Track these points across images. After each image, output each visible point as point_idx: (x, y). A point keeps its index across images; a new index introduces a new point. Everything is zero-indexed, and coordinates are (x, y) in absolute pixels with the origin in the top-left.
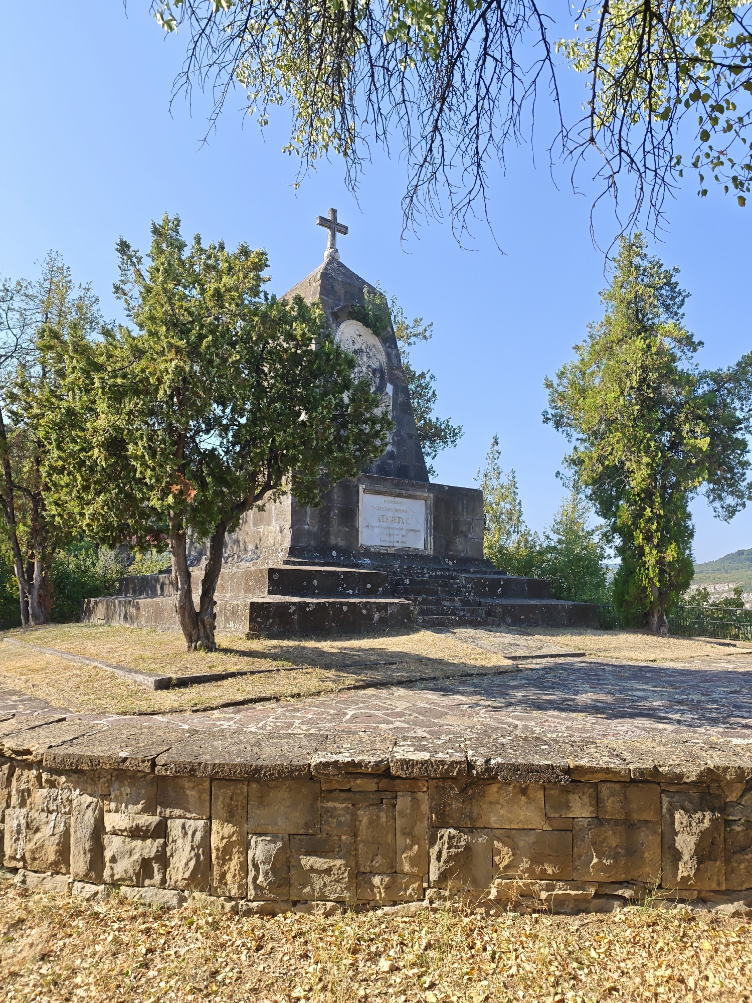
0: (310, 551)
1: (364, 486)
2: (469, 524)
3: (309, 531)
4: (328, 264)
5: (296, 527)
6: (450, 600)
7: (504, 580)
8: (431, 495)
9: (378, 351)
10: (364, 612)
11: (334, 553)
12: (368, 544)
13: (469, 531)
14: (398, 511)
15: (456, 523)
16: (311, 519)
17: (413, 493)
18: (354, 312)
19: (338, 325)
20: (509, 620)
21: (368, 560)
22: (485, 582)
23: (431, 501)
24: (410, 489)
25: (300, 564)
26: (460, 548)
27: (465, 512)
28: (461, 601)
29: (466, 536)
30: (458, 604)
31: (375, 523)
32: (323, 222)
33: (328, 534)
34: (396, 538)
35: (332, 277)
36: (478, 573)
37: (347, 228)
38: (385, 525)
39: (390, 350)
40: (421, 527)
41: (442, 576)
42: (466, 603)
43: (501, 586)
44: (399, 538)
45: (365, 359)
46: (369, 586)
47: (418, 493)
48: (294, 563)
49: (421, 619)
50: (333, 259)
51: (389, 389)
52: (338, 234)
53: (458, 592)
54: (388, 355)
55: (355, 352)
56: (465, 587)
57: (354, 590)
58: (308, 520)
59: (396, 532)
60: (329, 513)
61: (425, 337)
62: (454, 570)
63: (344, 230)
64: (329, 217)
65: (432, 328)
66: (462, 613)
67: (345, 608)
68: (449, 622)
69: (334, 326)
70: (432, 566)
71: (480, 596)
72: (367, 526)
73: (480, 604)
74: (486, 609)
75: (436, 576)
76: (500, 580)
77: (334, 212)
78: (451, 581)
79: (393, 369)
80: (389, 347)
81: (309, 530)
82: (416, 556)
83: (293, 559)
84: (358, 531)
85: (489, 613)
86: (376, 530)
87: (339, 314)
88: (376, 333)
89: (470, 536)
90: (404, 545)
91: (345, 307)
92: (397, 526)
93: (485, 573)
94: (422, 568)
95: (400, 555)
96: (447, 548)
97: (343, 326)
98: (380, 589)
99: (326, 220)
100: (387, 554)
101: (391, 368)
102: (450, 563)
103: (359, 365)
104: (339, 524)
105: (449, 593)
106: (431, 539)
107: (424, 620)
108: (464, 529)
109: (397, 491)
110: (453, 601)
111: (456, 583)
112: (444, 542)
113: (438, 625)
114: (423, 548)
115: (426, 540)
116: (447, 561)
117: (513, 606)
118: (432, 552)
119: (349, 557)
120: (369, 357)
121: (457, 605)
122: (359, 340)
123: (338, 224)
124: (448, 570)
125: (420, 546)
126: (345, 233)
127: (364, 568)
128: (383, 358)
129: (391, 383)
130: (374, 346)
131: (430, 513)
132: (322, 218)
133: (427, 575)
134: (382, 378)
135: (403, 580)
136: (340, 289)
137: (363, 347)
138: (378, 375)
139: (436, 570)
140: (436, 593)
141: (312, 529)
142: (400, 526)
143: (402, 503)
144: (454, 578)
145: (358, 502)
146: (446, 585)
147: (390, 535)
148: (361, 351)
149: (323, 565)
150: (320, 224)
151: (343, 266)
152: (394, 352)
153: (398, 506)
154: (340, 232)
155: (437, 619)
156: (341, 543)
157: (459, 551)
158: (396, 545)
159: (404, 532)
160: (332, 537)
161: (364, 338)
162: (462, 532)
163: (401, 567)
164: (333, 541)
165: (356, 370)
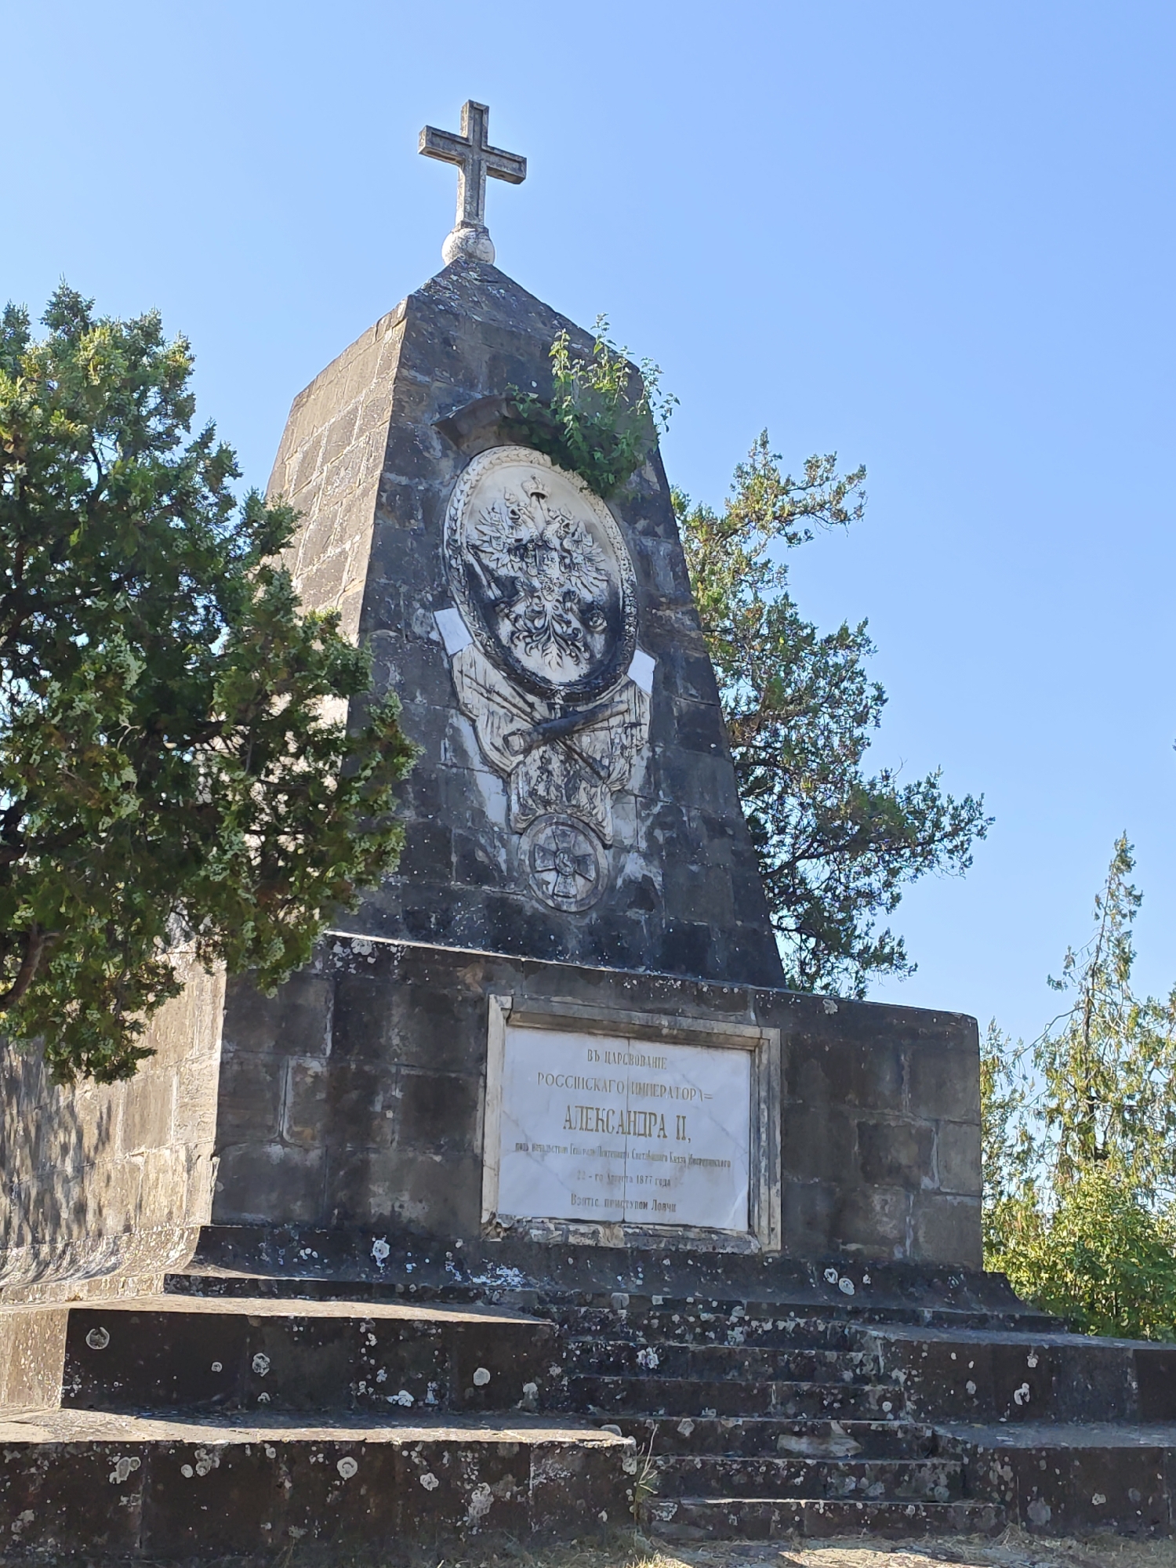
0: (284, 1241)
1: (507, 1002)
2: (924, 1140)
3: (286, 1168)
4: (445, 273)
5: (234, 1153)
6: (812, 1432)
7: (1040, 1352)
8: (773, 1034)
9: (607, 546)
10: (428, 1481)
11: (381, 1249)
12: (523, 1212)
13: (924, 1164)
14: (642, 1089)
15: (871, 1136)
16: (296, 1120)
17: (700, 1026)
18: (519, 420)
19: (464, 462)
20: (1042, 1512)
21: (512, 1276)
22: (963, 1360)
23: (771, 1055)
24: (691, 1009)
25: (232, 1289)
26: (888, 1227)
27: (906, 1097)
28: (856, 1433)
29: (911, 1185)
30: (842, 1447)
31: (551, 1134)
32: (439, 143)
33: (359, 1175)
34: (633, 1192)
35: (449, 311)
36: (952, 1321)
37: (522, 162)
38: (592, 1140)
39: (649, 542)
40: (736, 1149)
41: (800, 1337)
42: (877, 1443)
43: (1026, 1375)
44: (650, 1192)
45: (554, 571)
46: (482, 1376)
47: (719, 1027)
48: (207, 1287)
49: (667, 1511)
50: (469, 259)
51: (642, 668)
52: (491, 183)
53: (851, 1401)
54: (643, 560)
55: (520, 549)
56: (883, 1378)
57: (418, 1393)
58: (284, 1126)
59: (634, 1167)
60: (368, 1098)
61: (842, 517)
62: (855, 1313)
63: (513, 169)
64: (459, 126)
65: (863, 485)
66: (851, 1483)
67: (347, 1468)
68: (785, 1522)
69: (446, 465)
70: (767, 1296)
71: (938, 1416)
72: (521, 1147)
73: (932, 1447)
74: (953, 1466)
75: (777, 1336)
76: (1024, 1352)
77: (478, 113)
78: (831, 1356)
79: (658, 606)
80: (648, 532)
81: (284, 1162)
82: (710, 1259)
83: (211, 1272)
84: (479, 1163)
85: (963, 1485)
86: (558, 1163)
87: (463, 427)
88: (600, 488)
89: (926, 1182)
90: (668, 1217)
91: (489, 402)
92: (639, 1144)
93: (982, 1322)
94: (727, 1308)
95: (643, 1255)
96: (837, 1226)
97: (477, 466)
98: (530, 1388)
99: (452, 139)
100: (598, 1251)
101: (650, 601)
102: (847, 1286)
103: (532, 591)
104: (406, 1141)
105: (813, 1403)
106: (772, 1196)
107: (681, 1514)
108: (904, 1155)
109: (639, 1017)
110: (825, 1433)
111: (849, 1365)
112: (822, 1207)
113: (741, 1531)
114: (743, 1227)
115: (752, 1197)
116: (831, 1275)
117: (1058, 1457)
118: (776, 1245)
119: (440, 1262)
120: (571, 567)
121: (838, 1450)
122: (539, 511)
123: (492, 151)
124: (827, 1312)
125: (732, 1219)
126: (518, 180)
127: (491, 1306)
128: (620, 568)
129: (651, 649)
130: (590, 529)
131: (769, 1100)
132: (434, 134)
133: (737, 1334)
134: (615, 633)
135: (632, 1354)
136: (471, 347)
137: (550, 533)
138: (601, 623)
139: (781, 1312)
140: (759, 1402)
141: (296, 1156)
142: (652, 1144)
143: (659, 1063)
144: (845, 1344)
145: (483, 1057)
146: (808, 1370)
147: (612, 1180)
148: (542, 544)
149: (322, 1292)
150: (429, 152)
151: (501, 279)
152: (665, 548)
153: (642, 1074)
154: (501, 175)
155: (736, 1508)
156: (413, 1210)
157: (884, 1240)
158: (635, 1216)
159: (666, 1170)
160: (378, 1189)
161: (556, 504)
162: (895, 1170)
163: (640, 1301)
164: (380, 1201)
165: (520, 608)
